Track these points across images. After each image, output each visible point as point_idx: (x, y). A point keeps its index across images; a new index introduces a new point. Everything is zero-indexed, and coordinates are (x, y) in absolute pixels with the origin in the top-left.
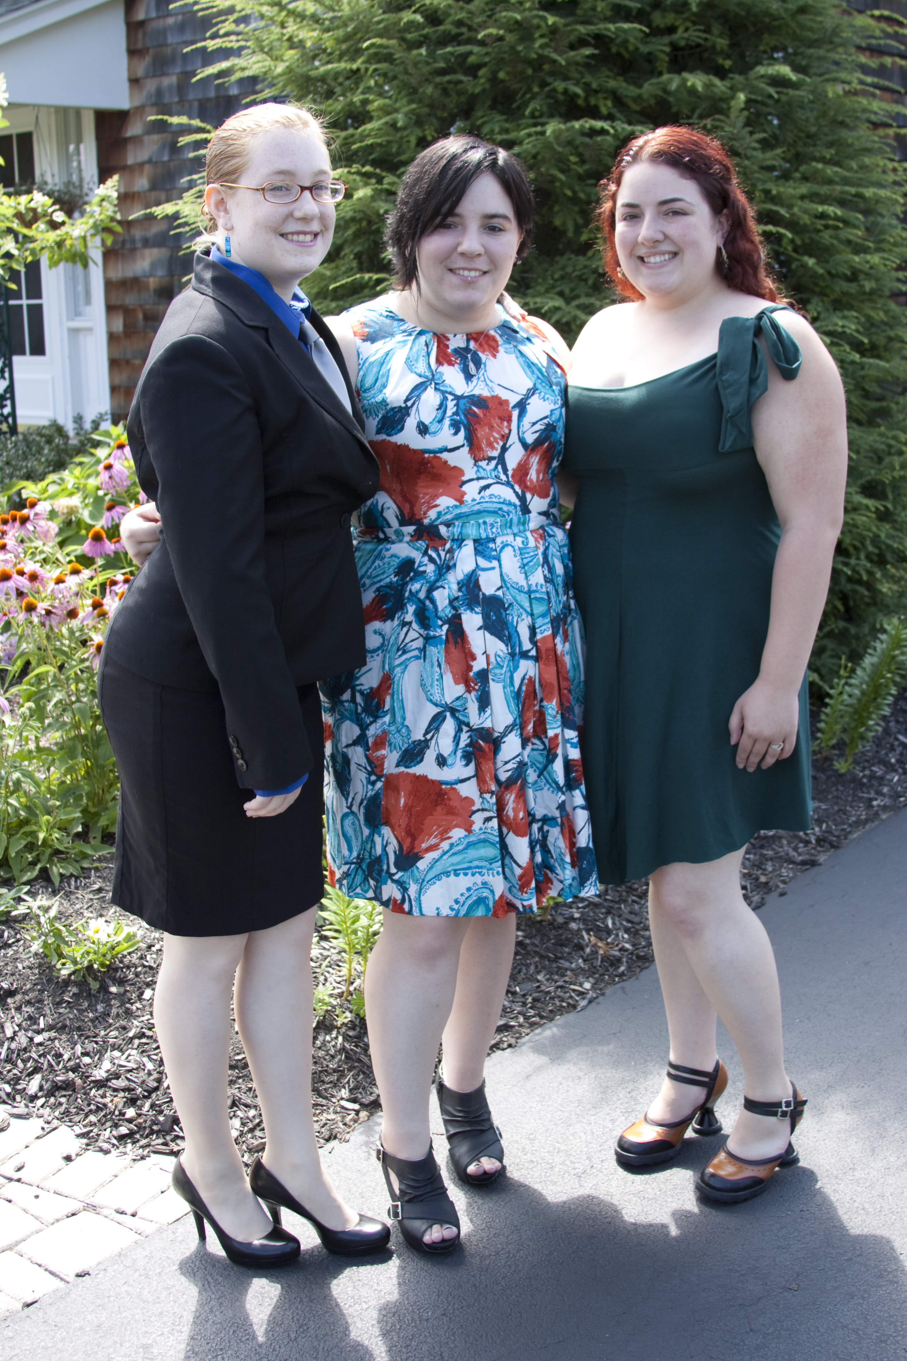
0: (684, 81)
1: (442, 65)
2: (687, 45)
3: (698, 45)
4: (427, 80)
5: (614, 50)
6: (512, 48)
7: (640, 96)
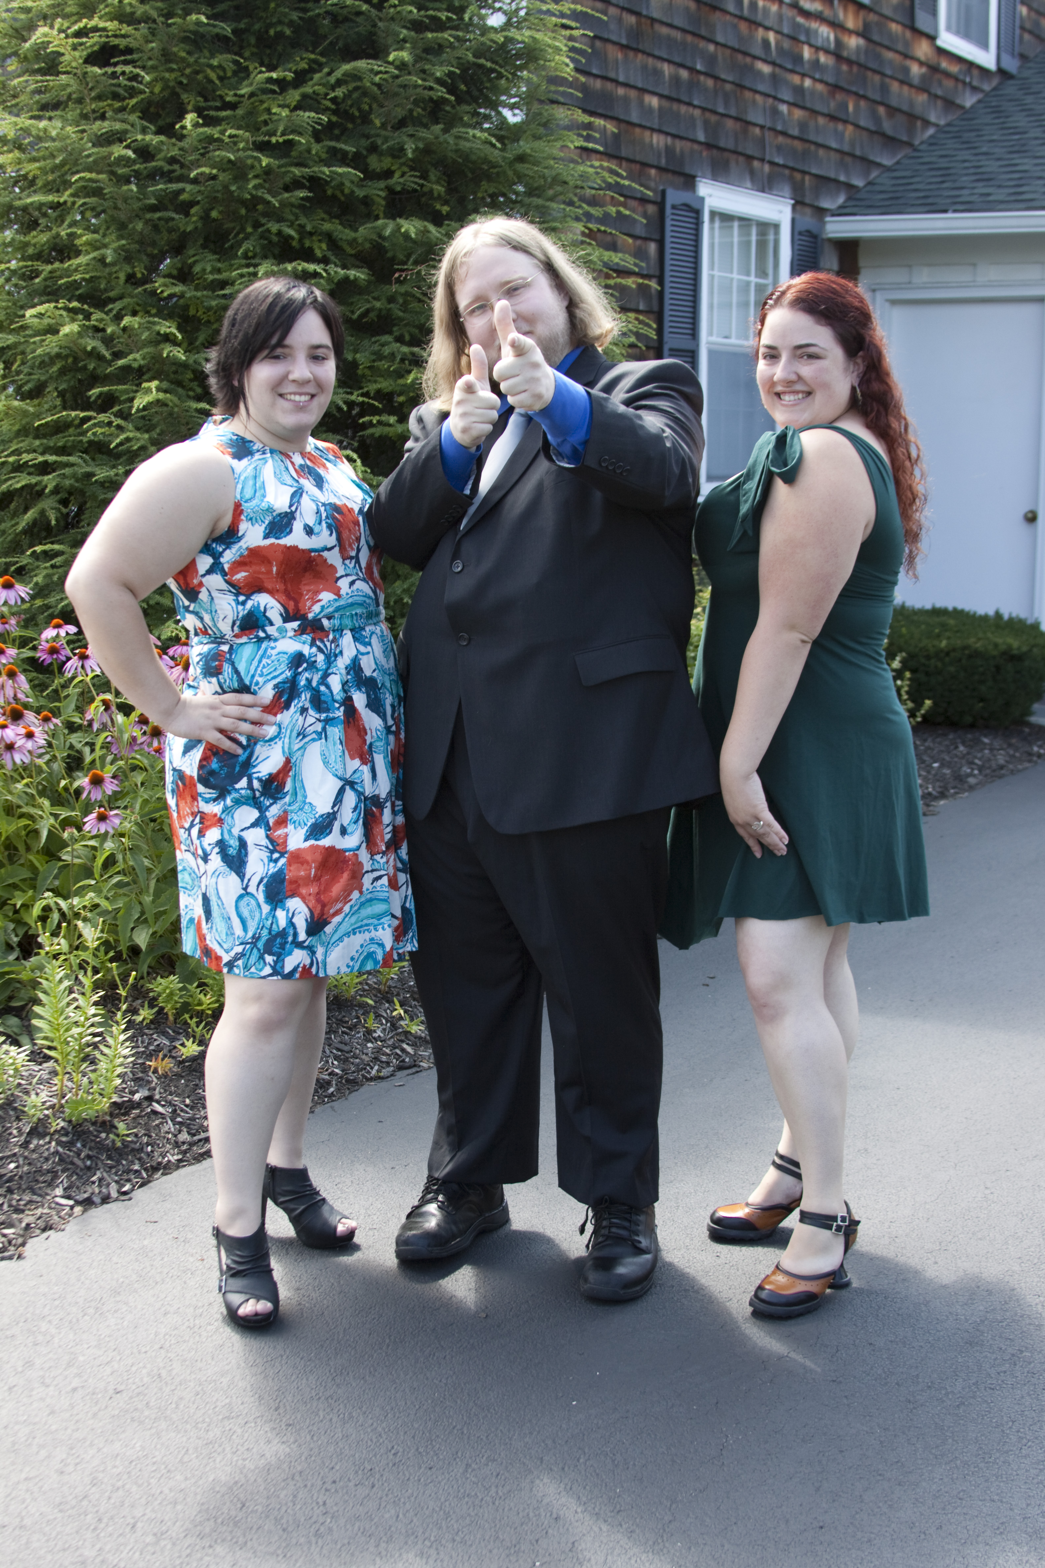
0: (399, 227)
1: (153, 201)
2: (403, 189)
3: (415, 191)
4: (137, 216)
5: (329, 192)
6: (226, 187)
7: (355, 240)
